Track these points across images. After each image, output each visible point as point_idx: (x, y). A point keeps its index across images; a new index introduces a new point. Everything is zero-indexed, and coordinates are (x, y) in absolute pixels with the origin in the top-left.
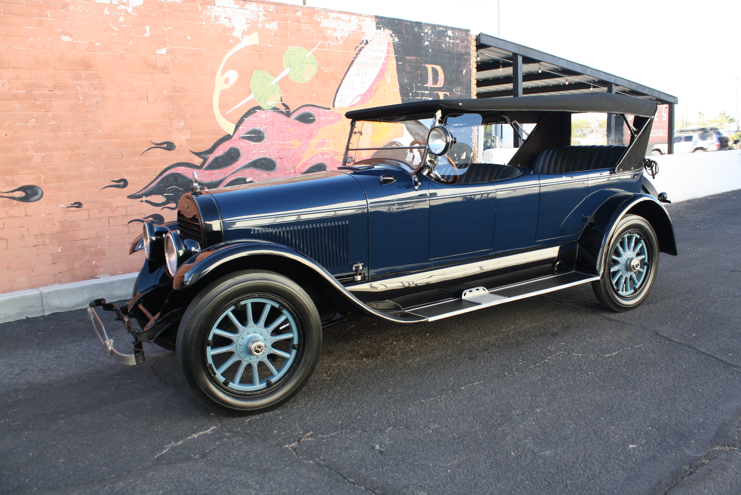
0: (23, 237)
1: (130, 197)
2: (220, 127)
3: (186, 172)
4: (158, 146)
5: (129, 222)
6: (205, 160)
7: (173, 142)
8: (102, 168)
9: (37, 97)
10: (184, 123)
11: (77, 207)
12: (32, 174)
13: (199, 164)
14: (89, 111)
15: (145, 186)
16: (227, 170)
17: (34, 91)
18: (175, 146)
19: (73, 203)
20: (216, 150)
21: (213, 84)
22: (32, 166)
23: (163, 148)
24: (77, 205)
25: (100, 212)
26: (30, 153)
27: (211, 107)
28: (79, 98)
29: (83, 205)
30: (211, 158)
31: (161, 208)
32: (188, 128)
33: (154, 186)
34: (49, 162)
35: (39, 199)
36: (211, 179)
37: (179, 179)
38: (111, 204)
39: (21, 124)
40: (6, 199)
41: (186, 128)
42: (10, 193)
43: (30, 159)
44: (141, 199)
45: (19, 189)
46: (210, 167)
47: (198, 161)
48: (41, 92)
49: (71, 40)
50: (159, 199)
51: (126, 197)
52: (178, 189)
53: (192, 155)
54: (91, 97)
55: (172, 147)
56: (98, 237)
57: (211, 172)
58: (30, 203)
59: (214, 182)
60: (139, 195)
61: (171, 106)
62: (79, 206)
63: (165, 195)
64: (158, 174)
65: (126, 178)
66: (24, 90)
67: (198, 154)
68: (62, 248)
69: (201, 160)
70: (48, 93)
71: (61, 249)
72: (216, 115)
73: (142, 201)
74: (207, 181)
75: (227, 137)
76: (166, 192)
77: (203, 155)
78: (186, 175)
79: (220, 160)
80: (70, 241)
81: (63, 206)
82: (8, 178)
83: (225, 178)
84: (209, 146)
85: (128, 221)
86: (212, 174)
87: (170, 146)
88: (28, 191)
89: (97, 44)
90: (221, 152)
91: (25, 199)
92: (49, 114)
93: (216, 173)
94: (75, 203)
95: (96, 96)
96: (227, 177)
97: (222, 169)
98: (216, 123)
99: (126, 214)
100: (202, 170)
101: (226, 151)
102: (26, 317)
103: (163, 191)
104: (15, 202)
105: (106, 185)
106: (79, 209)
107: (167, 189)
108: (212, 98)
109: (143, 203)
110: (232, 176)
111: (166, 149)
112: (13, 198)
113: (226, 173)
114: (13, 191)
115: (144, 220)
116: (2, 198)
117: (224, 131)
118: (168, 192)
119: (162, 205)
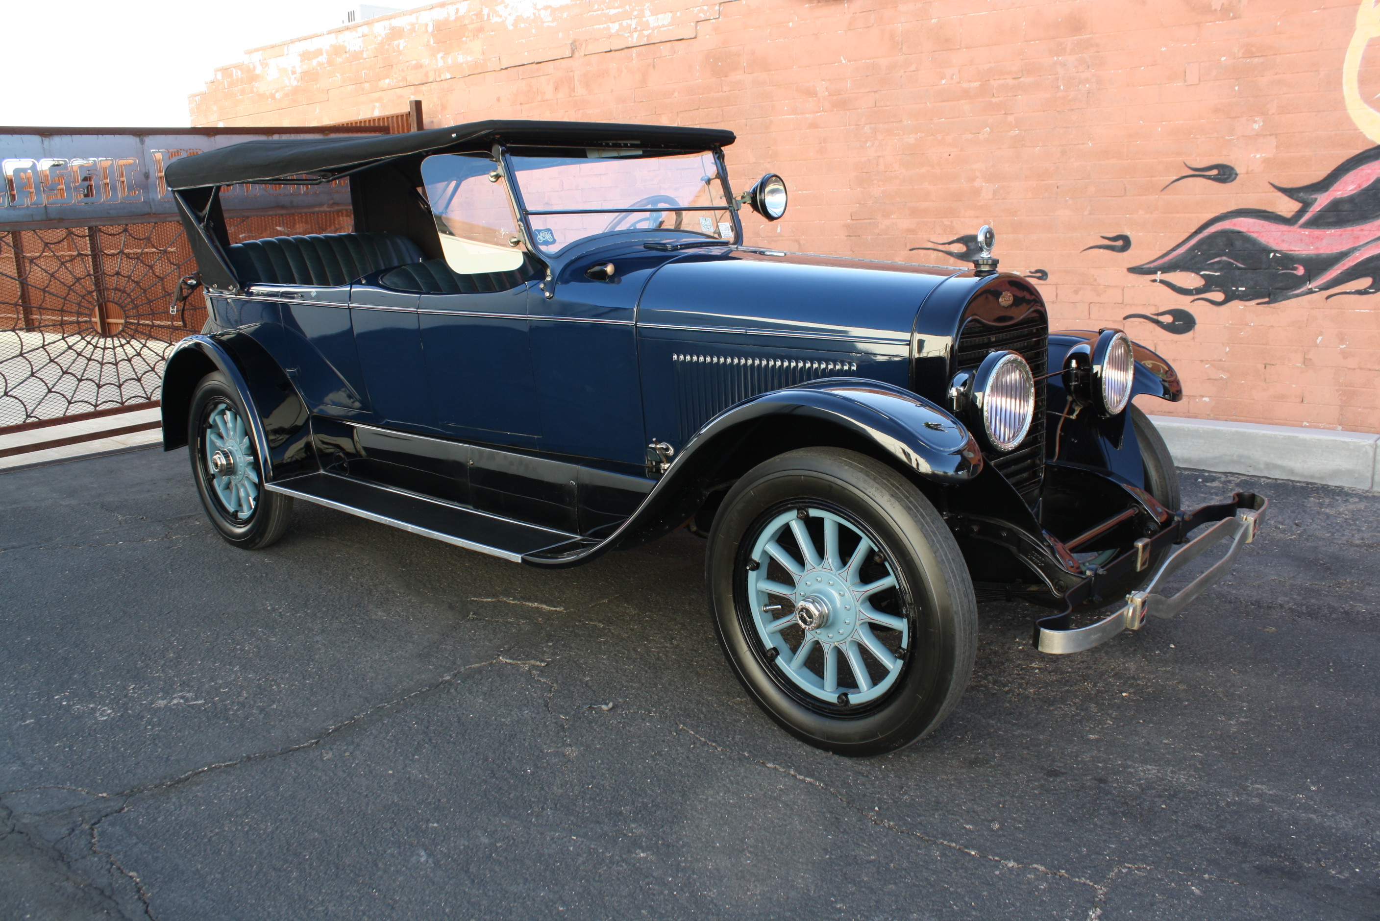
1: (1132, 270)
2: (1356, 129)
3: (1256, 229)
4: (1199, 172)
5: (1125, 318)
6: (1306, 205)
7: (1232, 165)
8: (1086, 213)
9: (994, 91)
10: (1261, 124)
11: (1039, 278)
12: (977, 217)
13: (1288, 215)
14: (1073, 110)
15: (1165, 252)
16: (1362, 230)
17: (992, 82)
18: (1237, 174)
19: (1033, 270)
20: (1338, 183)
21: (1349, 27)
22: (979, 204)
23: (1209, 178)
24: (1039, 275)
25: (1076, 292)
26: (977, 183)
27: (1335, 82)
28: (1058, 87)
29: (1049, 276)
30: (1322, 201)
31: (1191, 298)
32: (1271, 135)
33: (1182, 254)
34: (1003, 199)
36: (1317, 248)
37: (1238, 244)
38: (1095, 280)
39: (970, 136)
40: (940, 254)
41: (1266, 135)
42: (947, 246)
43: (977, 192)
44: (1152, 277)
45: (959, 241)
46: (1317, 222)
47: (1287, 207)
48: (1001, 82)
50: (1190, 280)
51: (1126, 270)
52: (1233, 264)
53: (1273, 194)
54: (1079, 84)
55: (1230, 175)
57: (1317, 232)
59: (1324, 256)
60: (1150, 268)
61: (1237, 88)
62: (1043, 276)
63: (1202, 273)
64: (1193, 230)
65: (1128, 234)
66: (975, 82)
67: (1290, 192)
69: (1295, 206)
70: (1011, 82)
72: (1348, 101)
73: (1154, 281)
74: (1304, 252)
75: (1372, 153)
76: (1206, 267)
77: (1301, 194)
78: (1254, 235)
79: (1347, 207)
81: (1018, 273)
82: (946, 222)
83: (1354, 249)
84: (1319, 174)
85: (1124, 316)
86: (1320, 239)
87: (1224, 174)
88: (970, 244)
90: (1351, 187)
91: (964, 257)
92: (1011, 118)
93: (1330, 235)
94: (1037, 271)
95: (1087, 80)
96: (1360, 246)
97: (1349, 229)
98: (1347, 119)
99: (1120, 301)
100: (1295, 228)
101: (1365, 185)
103: (1199, 266)
104: (952, 260)
105: (1092, 245)
106: (1041, 282)
107: (1209, 262)
108: (1342, 62)
109: (1158, 284)
110: (1374, 244)
111: (1215, 179)
112: (950, 254)
113: (1358, 238)
114: (950, 243)
115: (1155, 317)
116: (936, 252)
117: (1364, 138)
118: (1211, 267)
119: (1194, 292)
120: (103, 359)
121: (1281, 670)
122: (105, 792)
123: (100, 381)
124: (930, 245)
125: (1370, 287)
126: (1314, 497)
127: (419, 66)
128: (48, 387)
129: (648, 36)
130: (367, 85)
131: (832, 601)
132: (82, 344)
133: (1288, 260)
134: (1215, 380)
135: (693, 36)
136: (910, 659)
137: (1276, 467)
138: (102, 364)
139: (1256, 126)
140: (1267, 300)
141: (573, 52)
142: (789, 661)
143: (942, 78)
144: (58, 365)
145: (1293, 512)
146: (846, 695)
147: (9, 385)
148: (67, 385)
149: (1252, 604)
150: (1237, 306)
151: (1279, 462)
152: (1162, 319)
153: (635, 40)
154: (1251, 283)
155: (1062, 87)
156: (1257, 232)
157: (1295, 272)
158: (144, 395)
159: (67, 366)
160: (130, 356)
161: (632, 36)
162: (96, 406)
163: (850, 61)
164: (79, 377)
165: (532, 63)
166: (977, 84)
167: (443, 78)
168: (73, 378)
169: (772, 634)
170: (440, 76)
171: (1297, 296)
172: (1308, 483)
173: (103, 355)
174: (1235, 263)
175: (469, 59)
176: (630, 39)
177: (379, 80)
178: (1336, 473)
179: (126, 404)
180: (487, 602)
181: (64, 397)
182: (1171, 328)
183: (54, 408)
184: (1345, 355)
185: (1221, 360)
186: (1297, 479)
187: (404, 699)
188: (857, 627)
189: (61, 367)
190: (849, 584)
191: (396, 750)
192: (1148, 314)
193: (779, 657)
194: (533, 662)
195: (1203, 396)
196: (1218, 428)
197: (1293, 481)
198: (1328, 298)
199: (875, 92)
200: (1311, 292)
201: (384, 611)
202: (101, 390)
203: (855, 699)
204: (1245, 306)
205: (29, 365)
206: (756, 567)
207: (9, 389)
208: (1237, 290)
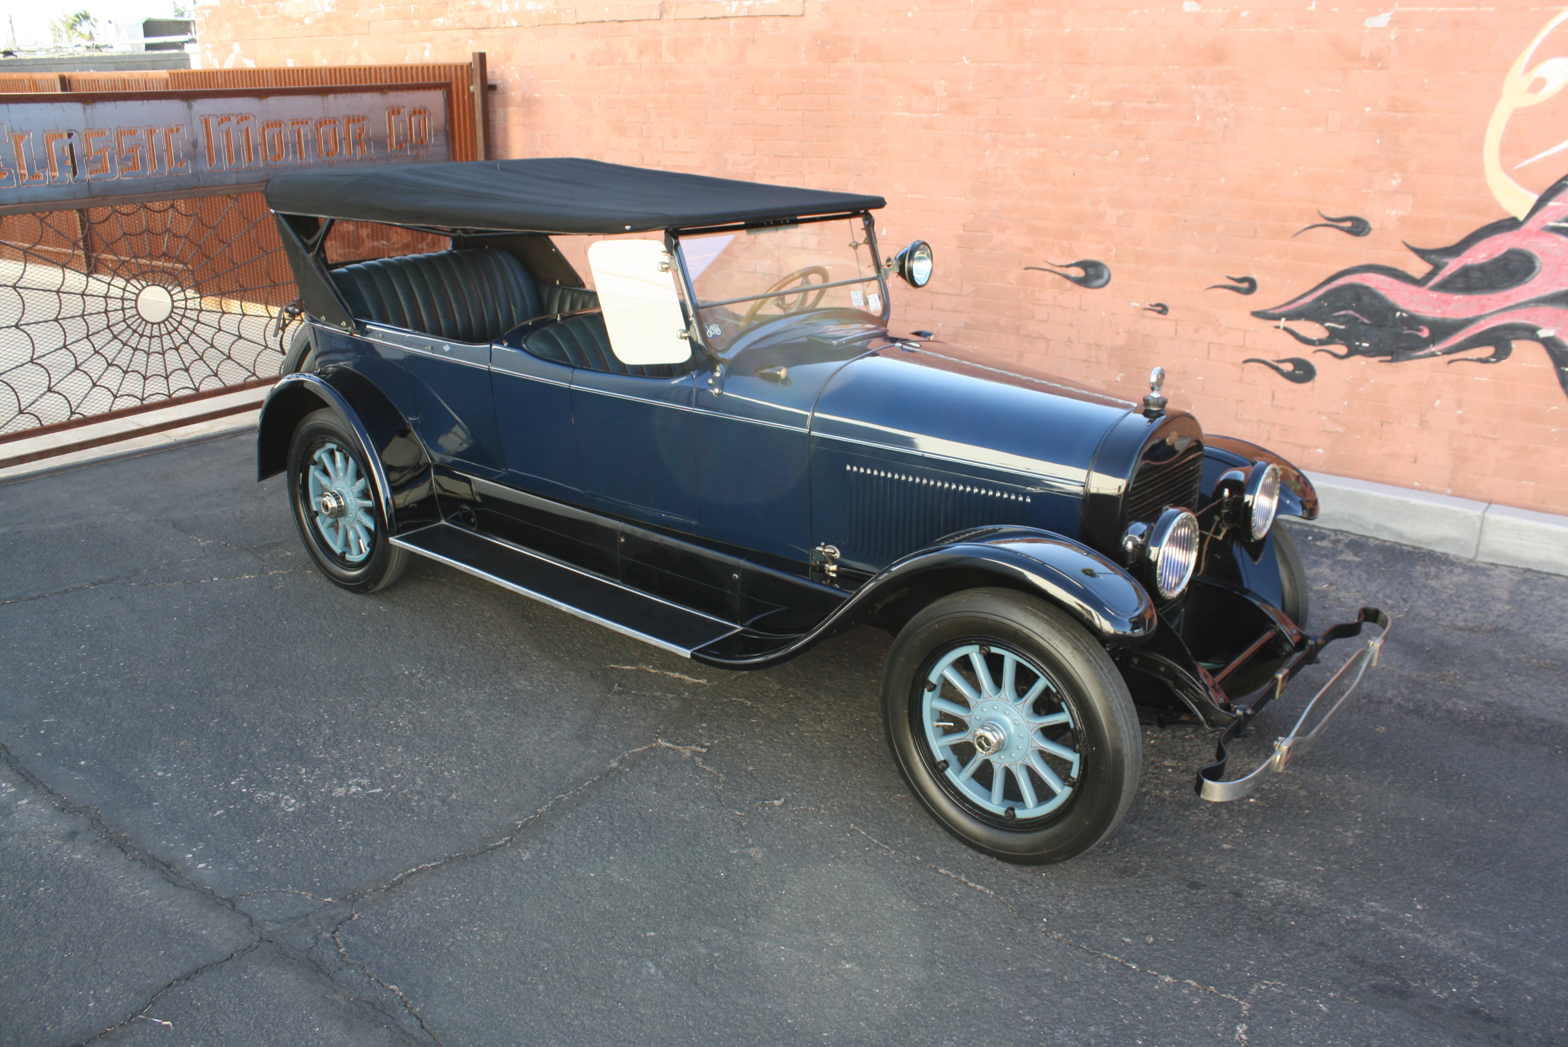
0: (1069, 341)
1: (1256, 314)
2: (1492, 197)
3: (1384, 286)
4: (1333, 223)
5: (1245, 362)
6: (1437, 268)
7: (1367, 219)
8: (1213, 250)
9: (1127, 114)
10: (1400, 181)
11: (1159, 312)
12: (1099, 243)
13: (1418, 276)
14: (1208, 143)
15: (1290, 299)
16: (1490, 299)
17: (1125, 103)
18: (1370, 229)
19: (1154, 303)
20: (1471, 249)
21: (1495, 94)
22: (1101, 229)
23: (1342, 229)
24: (1159, 309)
25: (1196, 330)
26: (1101, 208)
27: (1477, 147)
28: (1194, 117)
29: (1170, 311)
30: (1453, 265)
31: (1313, 348)
32: (1408, 193)
33: (1308, 303)
34: (1128, 227)
35: (1103, 286)
36: (1443, 312)
37: (1366, 299)
38: (1217, 320)
39: (1097, 158)
40: (1057, 277)
41: (1404, 193)
42: (1064, 268)
43: (1100, 217)
44: (1276, 323)
45: (1077, 265)
46: (1447, 286)
47: (1418, 268)
48: (1134, 104)
49: (1199, 9)
50: (1315, 330)
51: (1249, 314)
52: (1358, 319)
53: (1405, 253)
54: (1217, 116)
55: (1364, 229)
56: (1184, 373)
57: (1445, 296)
58: (1089, 291)
59: (1451, 321)
60: (1274, 314)
61: (1378, 141)
62: (1163, 311)
63: (1327, 324)
64: (1322, 281)
65: (1254, 276)
66: (1107, 101)
67: (1423, 254)
68: (1122, 375)
69: (1425, 268)
70: (1144, 105)
71: (1121, 377)
72: (1487, 169)
73: (1278, 327)
74: (1431, 315)
75: (1506, 223)
76: (1331, 319)
77: (1433, 257)
78: (1382, 292)
79: (1476, 274)
80: (1138, 368)
81: (1137, 305)
82: (1066, 244)
83: (1481, 317)
84: (1453, 238)
85: (1244, 359)
86: (1447, 303)
87: (1358, 227)
88: (1089, 269)
89: (1244, 14)
90: (1484, 255)
91: (1083, 282)
92: (1142, 144)
93: (1458, 300)
94: (1158, 305)
95: (1225, 114)
96: (1487, 315)
97: (1477, 296)
98: (1485, 187)
99: (1241, 344)
100: (1423, 290)
101: (1496, 255)
103: (1324, 317)
104: (1069, 284)
105: (1216, 283)
106: (1161, 316)
107: (1335, 314)
108: (1484, 128)
109: (1281, 331)
110: (1499, 314)
111: (1349, 231)
112: (1067, 277)
113: (1483, 307)
114: (1068, 266)
115: (1275, 364)
116: (1052, 275)
117: (1500, 208)
118: (1336, 320)
119: (1317, 343)
120: (149, 348)
121: (1391, 777)
122: (329, 897)
123: (146, 372)
124: (1046, 266)
125: (1492, 356)
126: (1421, 566)
127: (479, 8)
128: (92, 381)
129: (749, 8)
130: (416, 22)
131: (1007, 728)
132: (128, 333)
133: (1414, 321)
134: (1331, 432)
135: (800, 14)
136: (1079, 787)
137: (1385, 529)
138: (148, 354)
139: (1394, 183)
140: (1389, 358)
141: (661, 15)
142: (959, 773)
143: (1072, 93)
144: (103, 356)
145: (1400, 584)
146: (1013, 809)
147: (52, 380)
148: (112, 378)
149: (1364, 698)
150: (1359, 360)
151: (1389, 524)
152: (1282, 366)
153: (733, 10)
154: (1376, 340)
155: (1198, 118)
156: (1386, 290)
157: (1419, 334)
158: (192, 386)
159: (112, 357)
160: (177, 344)
161: (730, 5)
162: (142, 400)
163: (972, 62)
164: (125, 369)
165: (614, 21)
166: (1108, 104)
167: (508, 24)
168: (118, 369)
169: (942, 748)
170: (504, 22)
171: (1420, 357)
172: (1415, 548)
173: (150, 344)
174: (1361, 318)
175: (540, 7)
176: (728, 8)
177: (432, 18)
178: (1443, 540)
179: (174, 396)
180: (627, 670)
181: (109, 390)
182: (1290, 377)
183: (99, 403)
184: (1461, 420)
185: (1338, 414)
186: (1405, 542)
187: (580, 790)
188: (1029, 753)
189: (106, 358)
190: (1024, 715)
191: (590, 850)
192: (1269, 360)
193: (949, 769)
194: (693, 747)
195: (1317, 448)
196: (1331, 485)
197: (1400, 544)
198: (1450, 362)
199: (999, 98)
200: (1433, 355)
201: (526, 679)
202: (147, 381)
203: (1020, 814)
204: (1367, 362)
205: (73, 358)
206: (933, 688)
207: (52, 384)
208: (1360, 345)
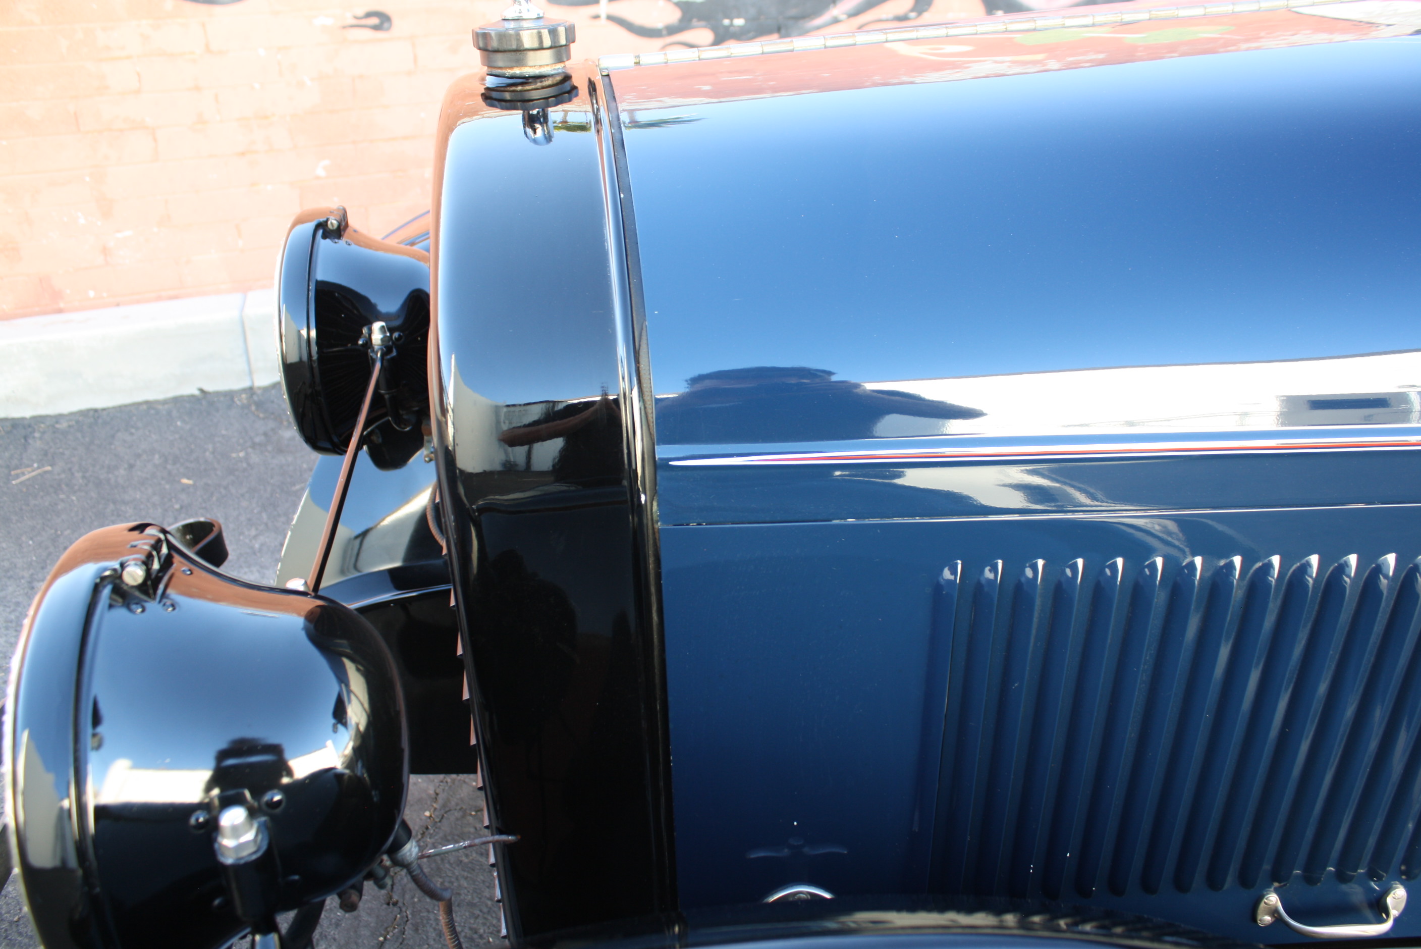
0: (202, 121)
11: (376, 28)
19: (361, 12)
24: (375, 21)
29: (396, 21)
31: (658, 43)
44: (593, 10)
50: (657, 12)
58: (215, 8)
62: (382, 23)
68: (326, 162)
71: (324, 168)
73: (597, 17)
80: (353, 143)
81: (329, 21)
94: (369, 15)
102: (202, 391)
104: (169, 3)
106: (380, 35)
109: (605, 22)
119: (664, 32)
125: (912, 10)
154: (752, 11)
171: (818, 28)
198: (859, 28)
200: (836, 21)
208: (731, 25)
